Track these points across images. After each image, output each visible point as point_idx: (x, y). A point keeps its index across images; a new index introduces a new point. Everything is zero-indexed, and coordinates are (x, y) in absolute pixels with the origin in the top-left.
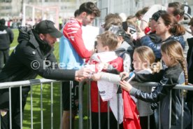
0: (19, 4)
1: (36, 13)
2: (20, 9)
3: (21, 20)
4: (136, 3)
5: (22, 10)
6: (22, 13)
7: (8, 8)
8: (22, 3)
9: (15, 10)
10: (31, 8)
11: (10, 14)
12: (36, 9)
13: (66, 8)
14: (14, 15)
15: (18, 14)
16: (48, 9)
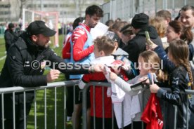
0: (18, 9)
2: (19, 14)
4: (136, 8)
5: (21, 16)
6: (22, 19)
7: (6, 13)
8: (21, 8)
9: (14, 15)
10: (31, 13)
11: (9, 19)
12: (35, 14)
13: (65, 13)
14: (13, 20)
16: (47, 15)
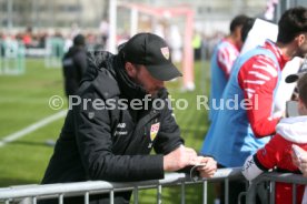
1: (140, 23)
3: (105, 38)
5: (105, 16)
9: (89, 14)
12: (140, 14)
15: (96, 24)
16: (167, 15)
